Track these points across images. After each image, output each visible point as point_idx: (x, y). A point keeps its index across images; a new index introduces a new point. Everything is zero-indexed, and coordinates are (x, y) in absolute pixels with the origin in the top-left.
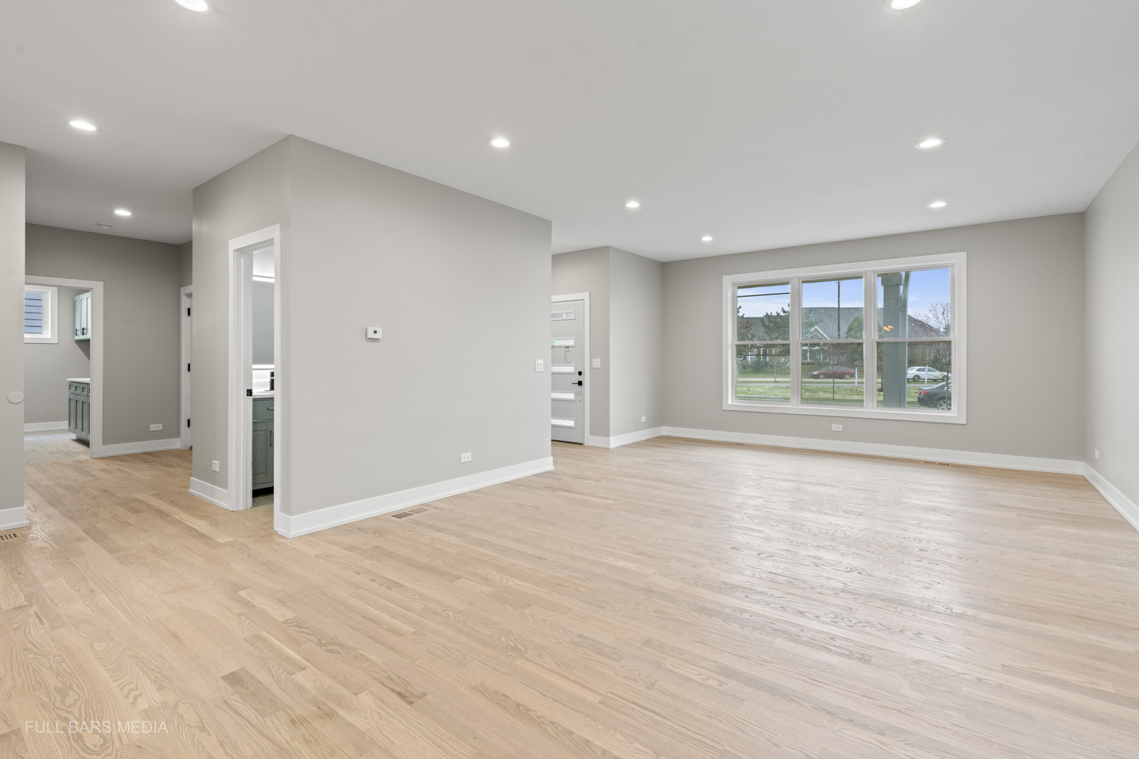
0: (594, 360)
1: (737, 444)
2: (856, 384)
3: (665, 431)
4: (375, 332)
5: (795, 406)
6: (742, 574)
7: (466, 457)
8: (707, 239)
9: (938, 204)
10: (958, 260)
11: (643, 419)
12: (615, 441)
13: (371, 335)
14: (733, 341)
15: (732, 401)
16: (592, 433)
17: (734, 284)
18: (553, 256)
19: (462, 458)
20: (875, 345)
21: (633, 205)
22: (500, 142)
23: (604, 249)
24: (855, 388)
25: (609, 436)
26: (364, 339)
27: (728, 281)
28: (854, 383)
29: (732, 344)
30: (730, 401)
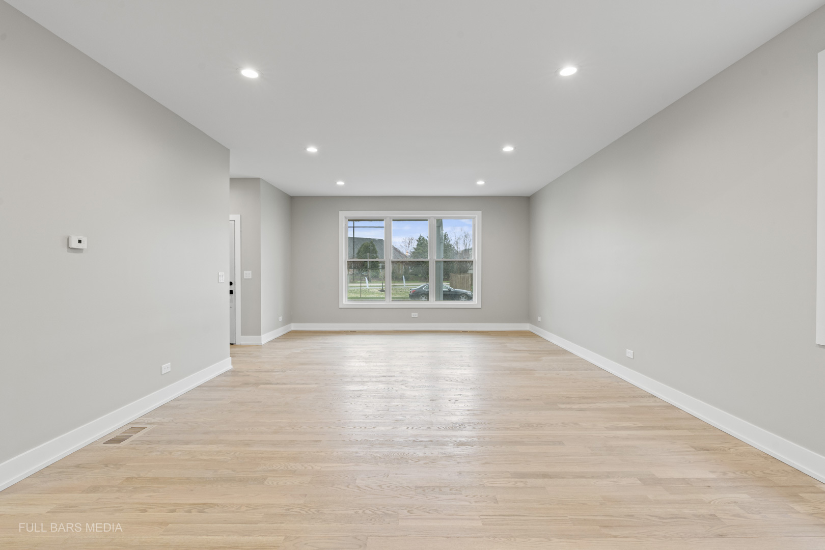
0: (245, 272)
1: (351, 332)
2: (368, 287)
3: (294, 327)
4: (80, 241)
5: (388, 303)
6: (454, 415)
7: (166, 367)
8: (340, 183)
9: (481, 183)
10: (478, 215)
11: (281, 319)
12: (265, 338)
13: (75, 244)
14: (346, 258)
15: (345, 301)
16: (242, 334)
17: (346, 218)
18: (230, 179)
19: (163, 369)
20: (435, 263)
21: (312, 150)
22: (250, 73)
23: (256, 181)
24: (367, 290)
25: (260, 334)
26: (66, 249)
27: (343, 215)
28: (366, 286)
29: (345, 260)
30: (345, 302)
